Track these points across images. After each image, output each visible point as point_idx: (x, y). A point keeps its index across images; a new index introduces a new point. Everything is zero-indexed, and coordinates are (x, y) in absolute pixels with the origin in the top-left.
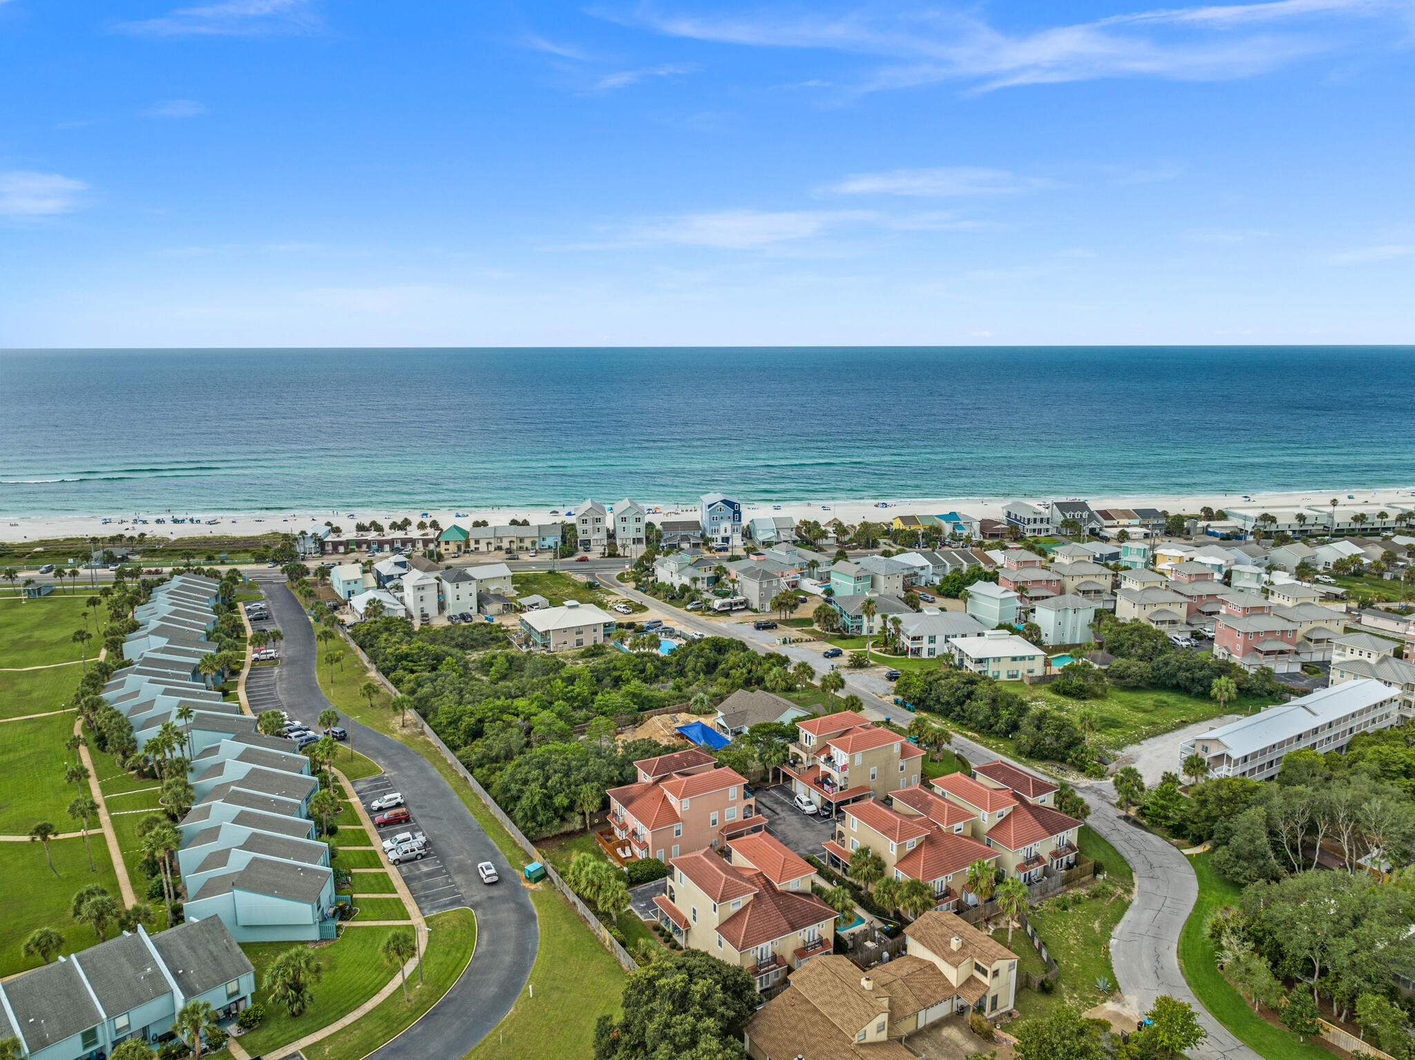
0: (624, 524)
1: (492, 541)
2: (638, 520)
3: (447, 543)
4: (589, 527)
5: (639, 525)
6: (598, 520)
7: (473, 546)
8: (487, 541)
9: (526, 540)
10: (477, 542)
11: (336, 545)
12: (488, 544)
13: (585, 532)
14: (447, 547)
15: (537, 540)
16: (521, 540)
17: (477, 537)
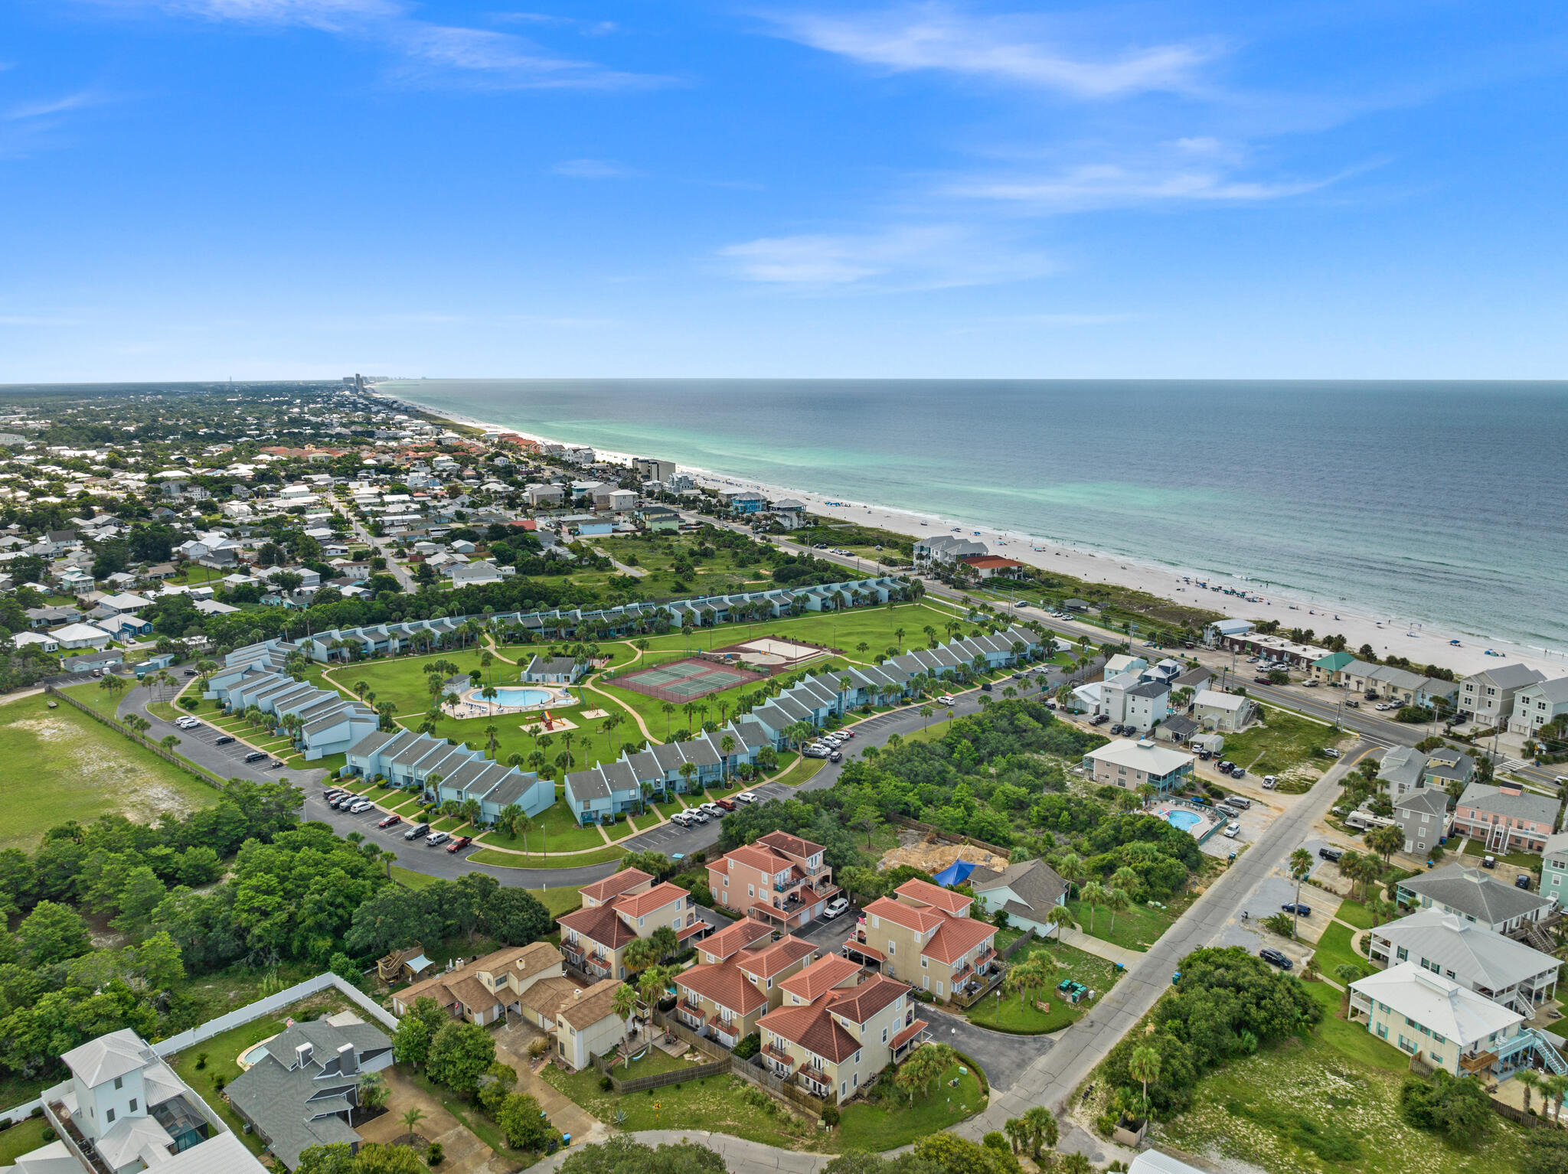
0: (1524, 706)
1: (1364, 680)
2: (1542, 706)
3: (1319, 669)
4: (1474, 696)
5: (1541, 713)
6: (1491, 691)
7: (1343, 681)
8: (1358, 679)
9: (1399, 691)
10: (1348, 677)
11: (1233, 642)
12: (1359, 683)
13: (1468, 701)
14: (1318, 674)
15: (1412, 694)
16: (1395, 690)
17: (1349, 672)
